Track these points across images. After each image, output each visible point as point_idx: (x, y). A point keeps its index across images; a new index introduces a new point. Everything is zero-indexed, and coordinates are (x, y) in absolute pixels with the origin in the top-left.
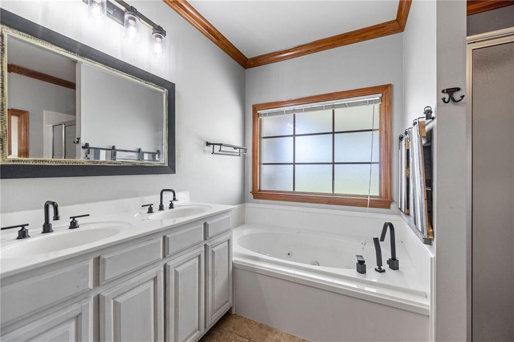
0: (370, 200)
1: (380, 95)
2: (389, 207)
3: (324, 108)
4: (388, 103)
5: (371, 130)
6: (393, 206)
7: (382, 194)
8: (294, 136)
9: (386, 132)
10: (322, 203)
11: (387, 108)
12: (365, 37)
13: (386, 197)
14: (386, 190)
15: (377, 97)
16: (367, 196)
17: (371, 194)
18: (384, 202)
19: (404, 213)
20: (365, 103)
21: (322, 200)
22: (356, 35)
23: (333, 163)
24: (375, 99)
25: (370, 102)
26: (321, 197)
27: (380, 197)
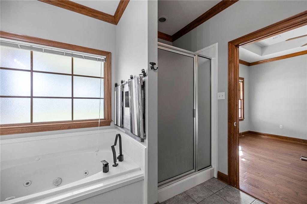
0: (100, 122)
1: (105, 57)
2: (110, 125)
3: (65, 54)
4: (109, 63)
5: (100, 78)
6: (112, 124)
7: (106, 117)
8: (32, 71)
9: (108, 80)
10: (63, 129)
11: (108, 66)
12: (96, 16)
13: (108, 119)
14: (108, 115)
15: (103, 57)
16: (98, 120)
17: (100, 118)
18: (106, 122)
19: (120, 127)
20: (96, 59)
21: (63, 126)
22: (90, 12)
23: (72, 98)
24: (102, 58)
25: (99, 60)
26: (62, 124)
27: (105, 119)
